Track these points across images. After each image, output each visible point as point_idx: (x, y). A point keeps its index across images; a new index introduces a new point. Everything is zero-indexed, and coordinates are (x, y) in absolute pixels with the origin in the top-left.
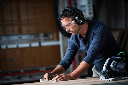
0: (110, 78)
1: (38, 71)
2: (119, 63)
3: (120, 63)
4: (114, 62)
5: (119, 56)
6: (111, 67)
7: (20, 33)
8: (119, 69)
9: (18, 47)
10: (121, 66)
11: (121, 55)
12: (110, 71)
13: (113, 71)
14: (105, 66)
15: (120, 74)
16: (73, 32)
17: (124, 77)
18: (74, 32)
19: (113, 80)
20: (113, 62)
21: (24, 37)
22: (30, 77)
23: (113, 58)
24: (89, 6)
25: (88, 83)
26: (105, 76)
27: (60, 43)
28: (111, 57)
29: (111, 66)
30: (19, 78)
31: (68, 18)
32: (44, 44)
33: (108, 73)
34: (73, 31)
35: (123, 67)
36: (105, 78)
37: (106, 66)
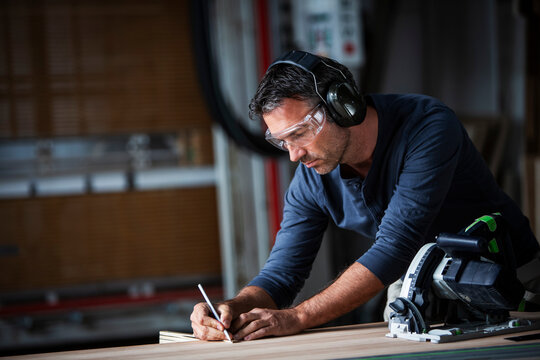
0: (432, 332)
1: (121, 296)
2: (471, 263)
3: (476, 264)
4: (449, 262)
5: (472, 235)
6: (437, 281)
7: (45, 130)
8: (471, 292)
9: (33, 191)
10: (481, 277)
11: (481, 232)
12: (430, 297)
13: (445, 301)
14: (411, 276)
15: (477, 312)
16: (321, 162)
17: (492, 324)
18: (326, 162)
19: (444, 340)
20: (445, 261)
21: (63, 150)
22: (88, 322)
23: (447, 245)
24: (345, 18)
25: (337, 349)
26: (411, 320)
27: (220, 175)
28: (434, 241)
29: (438, 276)
30: (38, 327)
31: (296, 102)
32: (148, 180)
33: (422, 309)
34: (323, 156)
35: (487, 283)
36: (412, 329)
37: (415, 279)
